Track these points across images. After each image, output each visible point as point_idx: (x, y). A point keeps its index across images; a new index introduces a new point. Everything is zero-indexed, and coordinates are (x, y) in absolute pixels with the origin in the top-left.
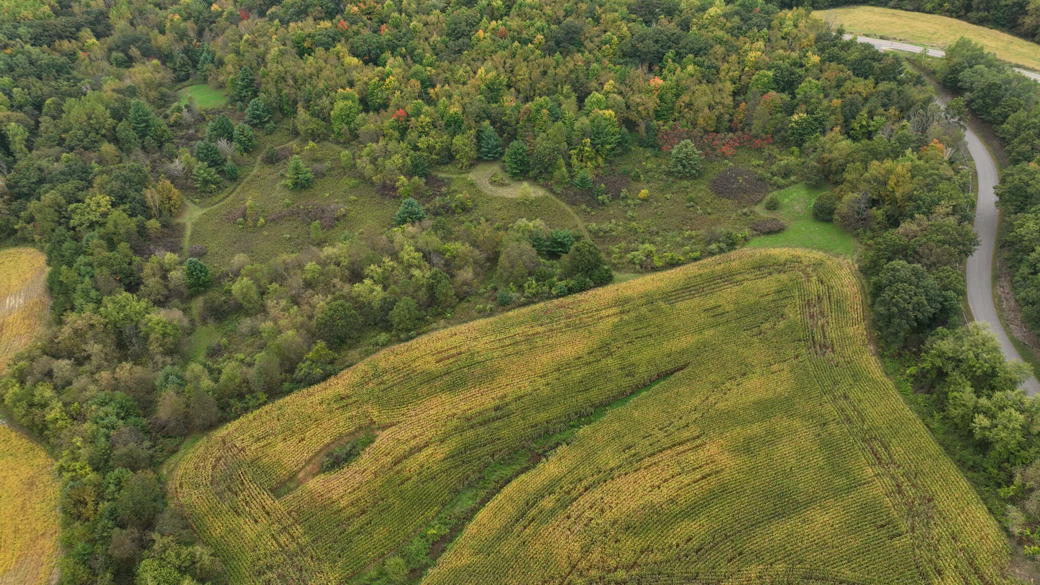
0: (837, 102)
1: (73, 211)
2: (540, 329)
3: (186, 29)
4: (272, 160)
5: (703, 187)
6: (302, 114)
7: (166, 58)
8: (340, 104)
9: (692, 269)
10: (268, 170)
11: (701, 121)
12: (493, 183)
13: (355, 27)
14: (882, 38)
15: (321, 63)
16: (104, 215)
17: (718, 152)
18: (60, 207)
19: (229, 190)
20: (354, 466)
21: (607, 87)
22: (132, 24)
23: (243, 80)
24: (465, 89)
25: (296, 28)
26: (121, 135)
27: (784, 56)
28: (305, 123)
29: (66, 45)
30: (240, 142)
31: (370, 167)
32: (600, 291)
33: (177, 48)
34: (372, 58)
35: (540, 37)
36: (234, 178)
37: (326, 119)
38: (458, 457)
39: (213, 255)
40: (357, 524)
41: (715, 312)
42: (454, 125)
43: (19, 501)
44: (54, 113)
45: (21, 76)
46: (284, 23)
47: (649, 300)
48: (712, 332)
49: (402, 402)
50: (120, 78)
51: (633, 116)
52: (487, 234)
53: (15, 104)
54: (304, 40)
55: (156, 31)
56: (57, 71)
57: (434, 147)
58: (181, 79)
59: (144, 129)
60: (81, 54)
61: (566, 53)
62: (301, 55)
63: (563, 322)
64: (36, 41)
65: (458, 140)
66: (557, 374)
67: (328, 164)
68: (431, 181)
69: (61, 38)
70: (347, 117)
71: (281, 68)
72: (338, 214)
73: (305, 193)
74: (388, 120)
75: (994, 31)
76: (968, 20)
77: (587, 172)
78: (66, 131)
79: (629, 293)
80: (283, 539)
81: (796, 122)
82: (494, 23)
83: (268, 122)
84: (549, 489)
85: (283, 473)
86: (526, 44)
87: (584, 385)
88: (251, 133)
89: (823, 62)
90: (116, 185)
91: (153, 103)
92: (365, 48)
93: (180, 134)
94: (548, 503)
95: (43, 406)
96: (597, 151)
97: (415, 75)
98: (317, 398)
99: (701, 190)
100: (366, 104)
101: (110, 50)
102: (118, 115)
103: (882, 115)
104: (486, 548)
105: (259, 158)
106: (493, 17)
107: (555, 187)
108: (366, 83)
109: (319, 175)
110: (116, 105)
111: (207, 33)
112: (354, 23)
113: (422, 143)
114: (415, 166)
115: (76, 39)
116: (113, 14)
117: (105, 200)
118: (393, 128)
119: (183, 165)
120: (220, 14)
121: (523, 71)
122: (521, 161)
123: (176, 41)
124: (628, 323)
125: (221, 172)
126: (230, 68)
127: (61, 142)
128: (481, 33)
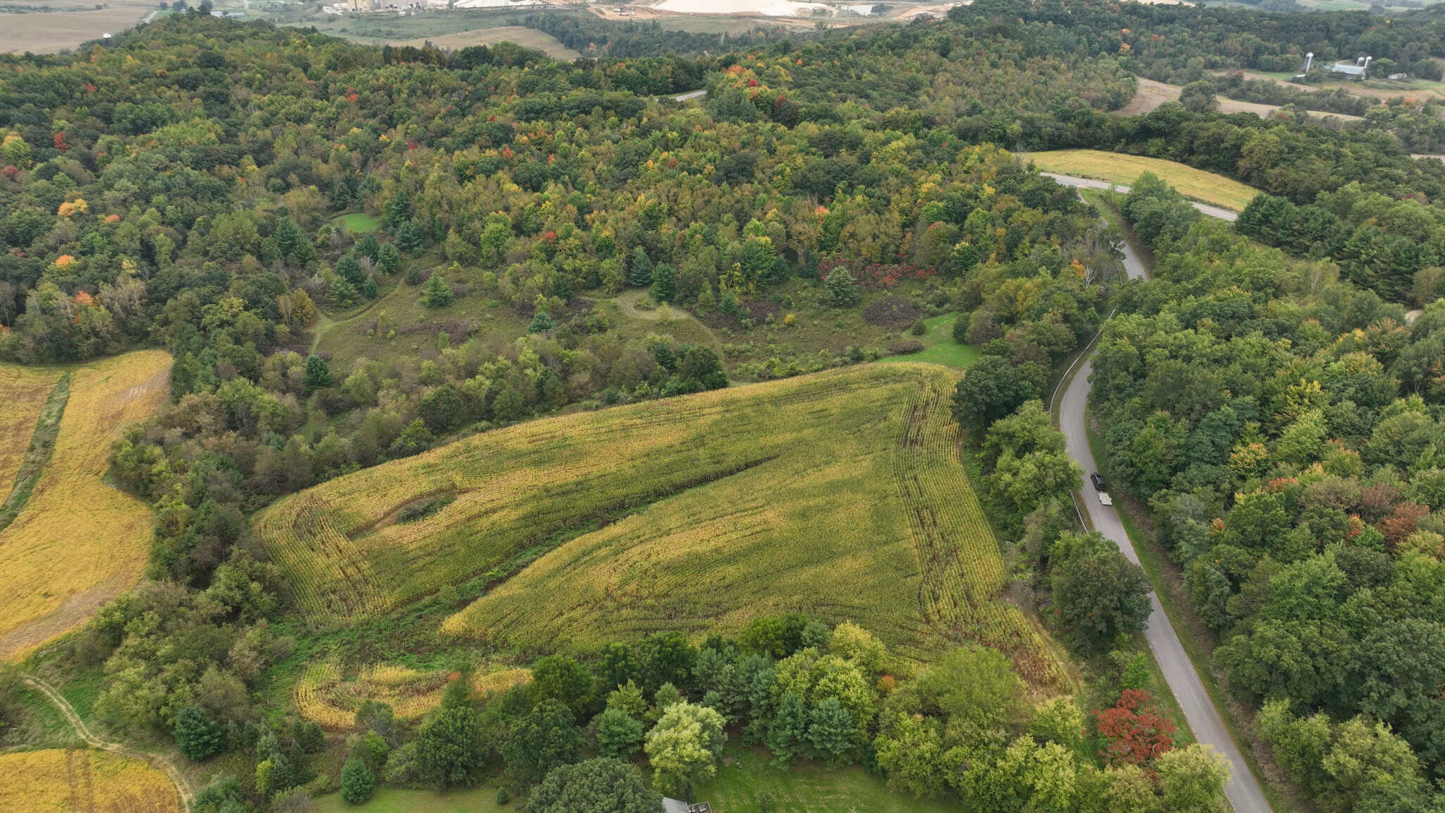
0: (1001, 231)
1: (207, 311)
2: (639, 421)
3: (350, 159)
4: (415, 281)
5: (855, 315)
6: (452, 236)
7: (325, 186)
8: (491, 226)
9: (810, 379)
10: (409, 290)
11: (864, 251)
12: (637, 307)
13: (521, 156)
14: (1084, 177)
15: (480, 188)
16: (235, 316)
17: (880, 282)
18: (194, 307)
19: (365, 307)
20: (429, 520)
21: (769, 215)
22: (296, 153)
23: (398, 204)
24: (621, 214)
25: (460, 157)
26: (265, 250)
27: (959, 187)
28: (454, 246)
29: (226, 170)
30: (384, 261)
31: (510, 286)
32: (710, 393)
33: (338, 178)
34: (533, 184)
35: (710, 167)
36: (372, 295)
37: (477, 244)
38: (533, 518)
39: (338, 361)
40: (420, 563)
41: (821, 416)
42: (605, 249)
43: (118, 538)
44: (203, 230)
45: (177, 195)
46: (449, 151)
47: (758, 403)
48: (811, 430)
49: (486, 472)
50: (273, 200)
51: (793, 244)
52: (612, 345)
53: (167, 220)
54: (467, 168)
55: (319, 160)
56: (213, 194)
57: (580, 270)
58: (338, 207)
59: (289, 245)
60: (239, 180)
61: (734, 183)
62: (461, 182)
63: (662, 417)
64: (196, 165)
65: (606, 264)
66: (645, 459)
67: (470, 285)
68: (571, 302)
69: (221, 163)
70: (496, 240)
71: (437, 193)
72: (470, 328)
73: (442, 311)
74: (536, 243)
75: (1215, 175)
76: (1191, 165)
77: (734, 296)
78: (211, 244)
79: (739, 395)
80: (350, 571)
81: (958, 251)
82: (666, 154)
83: (417, 245)
84: (607, 544)
85: (361, 521)
86: (695, 174)
87: (670, 469)
88: (396, 254)
89: (998, 193)
90: (251, 289)
91: (305, 226)
92: (527, 175)
93: (326, 254)
94: (603, 552)
95: (152, 462)
96: (748, 277)
97: (572, 201)
98: (407, 466)
99: (854, 316)
100: (519, 229)
101: (269, 177)
102: (264, 232)
103: (1044, 243)
104: (536, 583)
105: (403, 280)
106: (667, 148)
107: (698, 310)
108: (522, 209)
109: (460, 295)
110: (265, 222)
111: (371, 162)
112: (521, 151)
113: (569, 265)
114: (558, 287)
115: (237, 165)
116: (278, 143)
117: (237, 302)
118: (541, 250)
119: (322, 280)
120: (387, 145)
121: (686, 198)
122: (668, 284)
123: (339, 170)
124: (728, 420)
125: (361, 290)
126: (386, 193)
127: (206, 253)
128: (650, 163)
